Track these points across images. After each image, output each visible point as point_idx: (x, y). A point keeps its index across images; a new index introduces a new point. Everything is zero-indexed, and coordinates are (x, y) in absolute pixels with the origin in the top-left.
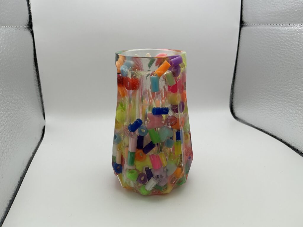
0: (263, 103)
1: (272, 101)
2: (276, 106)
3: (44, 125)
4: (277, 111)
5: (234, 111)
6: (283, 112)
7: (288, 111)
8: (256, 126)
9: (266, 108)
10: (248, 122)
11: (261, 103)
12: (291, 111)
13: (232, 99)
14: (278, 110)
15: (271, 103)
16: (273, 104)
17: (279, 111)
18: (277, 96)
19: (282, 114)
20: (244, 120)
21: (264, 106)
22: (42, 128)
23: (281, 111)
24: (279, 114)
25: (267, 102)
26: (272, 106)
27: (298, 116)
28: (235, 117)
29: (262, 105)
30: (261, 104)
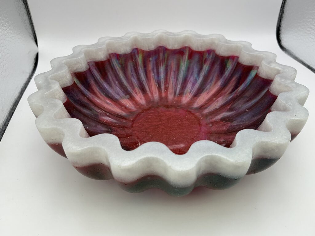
3: (37, 52)
5: (280, 39)
8: (307, 62)
10: (297, 55)
13: (281, 21)
20: (293, 53)
22: (34, 57)
28: (282, 47)
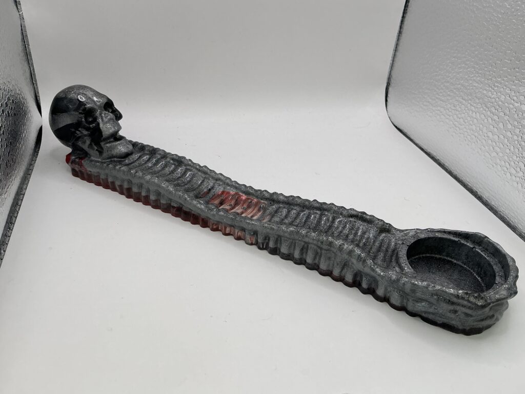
0: (442, 110)
1: (460, 109)
2: (466, 121)
4: (465, 130)
6: (476, 134)
7: (486, 135)
9: (447, 121)
11: (439, 108)
12: (490, 134)
14: (467, 127)
15: (458, 112)
16: (459, 116)
17: (468, 131)
18: (470, 102)
19: (473, 137)
21: (445, 116)
23: (473, 130)
24: (468, 137)
25: (450, 110)
26: (458, 119)
27: (502, 146)
29: (441, 112)
30: (439, 110)
